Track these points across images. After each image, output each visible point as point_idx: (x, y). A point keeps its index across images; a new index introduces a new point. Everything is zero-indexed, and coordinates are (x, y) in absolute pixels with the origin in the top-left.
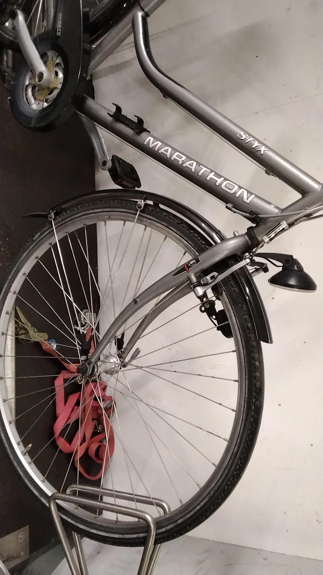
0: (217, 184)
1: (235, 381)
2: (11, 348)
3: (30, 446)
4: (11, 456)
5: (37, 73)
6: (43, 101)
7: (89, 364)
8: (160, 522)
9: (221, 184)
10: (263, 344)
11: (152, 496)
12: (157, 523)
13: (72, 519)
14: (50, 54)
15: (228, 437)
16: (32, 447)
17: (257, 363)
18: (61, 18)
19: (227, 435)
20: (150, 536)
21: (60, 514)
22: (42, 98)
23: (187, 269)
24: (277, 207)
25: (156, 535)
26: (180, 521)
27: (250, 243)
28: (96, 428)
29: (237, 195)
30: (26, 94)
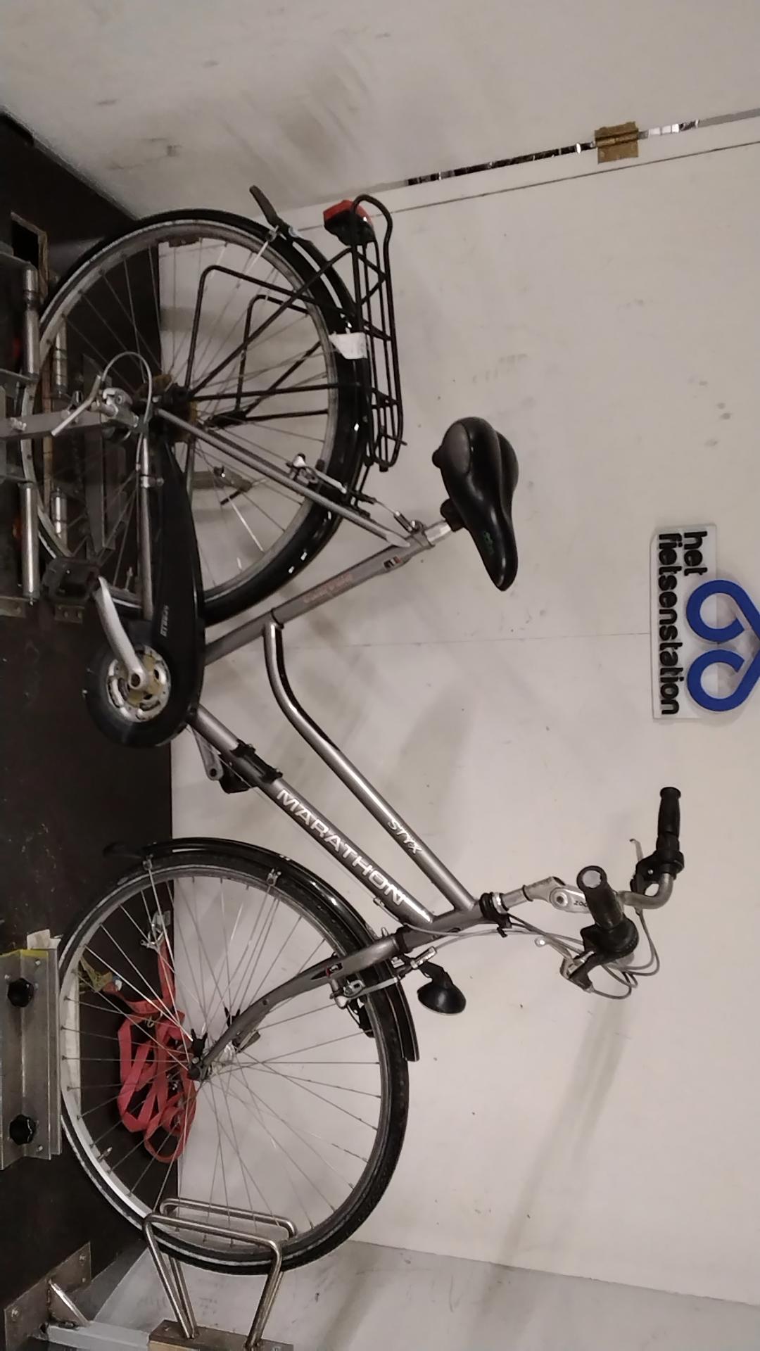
0: (365, 873)
1: (378, 1097)
2: (76, 1014)
3: (109, 1150)
4: (83, 1164)
5: (131, 673)
6: (136, 707)
7: (202, 1067)
8: (287, 1247)
9: (369, 874)
10: (409, 1063)
11: (274, 1213)
12: (283, 1249)
13: (173, 1244)
14: (148, 650)
15: (368, 1157)
16: (111, 1152)
17: (402, 1083)
18: (167, 613)
19: (367, 1154)
20: (275, 1264)
21: (156, 1237)
22: (135, 703)
23: (328, 974)
24: (430, 914)
25: (283, 1262)
26: (310, 1248)
27: (398, 948)
28: (171, 1085)
29: (386, 893)
30: (110, 688)
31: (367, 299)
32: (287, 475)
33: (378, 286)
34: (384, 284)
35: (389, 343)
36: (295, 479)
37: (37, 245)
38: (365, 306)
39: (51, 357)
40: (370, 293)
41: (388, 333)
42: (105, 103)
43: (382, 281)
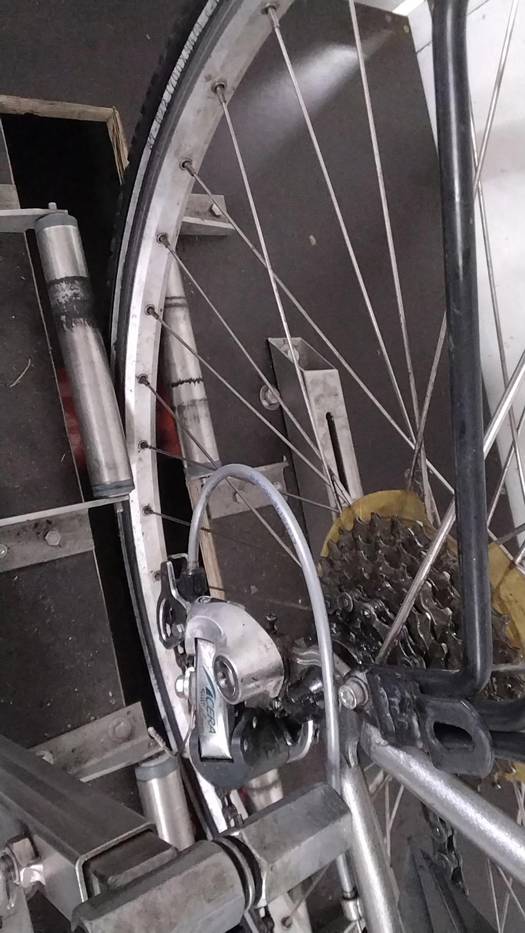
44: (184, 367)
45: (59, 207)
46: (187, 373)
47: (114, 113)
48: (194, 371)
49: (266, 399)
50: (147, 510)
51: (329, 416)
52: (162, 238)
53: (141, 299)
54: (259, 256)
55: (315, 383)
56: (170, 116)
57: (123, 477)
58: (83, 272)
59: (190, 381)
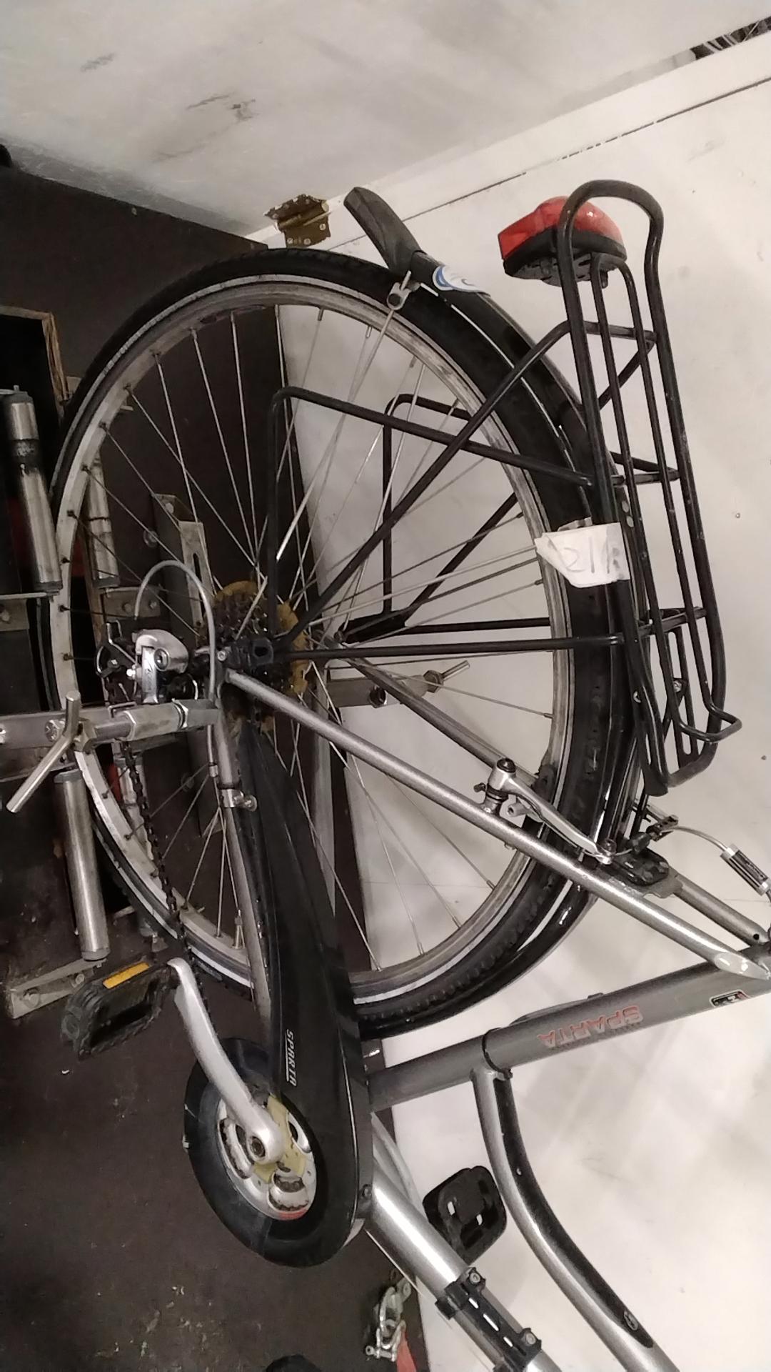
31: (612, 393)
32: (479, 806)
33: (639, 360)
34: (653, 356)
35: (676, 486)
36: (496, 813)
37: (43, 339)
38: (607, 412)
39: (83, 537)
40: (618, 380)
41: (671, 462)
42: (93, 65)
43: (649, 348)
44: (98, 509)
45: (21, 389)
46: (100, 514)
47: (50, 317)
48: (104, 512)
49: (148, 539)
50: (62, 608)
51: (195, 556)
52: (102, 425)
53: (80, 461)
54: (177, 457)
55: (185, 530)
56: (122, 362)
57: (56, 580)
58: (36, 436)
59: (102, 518)
